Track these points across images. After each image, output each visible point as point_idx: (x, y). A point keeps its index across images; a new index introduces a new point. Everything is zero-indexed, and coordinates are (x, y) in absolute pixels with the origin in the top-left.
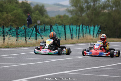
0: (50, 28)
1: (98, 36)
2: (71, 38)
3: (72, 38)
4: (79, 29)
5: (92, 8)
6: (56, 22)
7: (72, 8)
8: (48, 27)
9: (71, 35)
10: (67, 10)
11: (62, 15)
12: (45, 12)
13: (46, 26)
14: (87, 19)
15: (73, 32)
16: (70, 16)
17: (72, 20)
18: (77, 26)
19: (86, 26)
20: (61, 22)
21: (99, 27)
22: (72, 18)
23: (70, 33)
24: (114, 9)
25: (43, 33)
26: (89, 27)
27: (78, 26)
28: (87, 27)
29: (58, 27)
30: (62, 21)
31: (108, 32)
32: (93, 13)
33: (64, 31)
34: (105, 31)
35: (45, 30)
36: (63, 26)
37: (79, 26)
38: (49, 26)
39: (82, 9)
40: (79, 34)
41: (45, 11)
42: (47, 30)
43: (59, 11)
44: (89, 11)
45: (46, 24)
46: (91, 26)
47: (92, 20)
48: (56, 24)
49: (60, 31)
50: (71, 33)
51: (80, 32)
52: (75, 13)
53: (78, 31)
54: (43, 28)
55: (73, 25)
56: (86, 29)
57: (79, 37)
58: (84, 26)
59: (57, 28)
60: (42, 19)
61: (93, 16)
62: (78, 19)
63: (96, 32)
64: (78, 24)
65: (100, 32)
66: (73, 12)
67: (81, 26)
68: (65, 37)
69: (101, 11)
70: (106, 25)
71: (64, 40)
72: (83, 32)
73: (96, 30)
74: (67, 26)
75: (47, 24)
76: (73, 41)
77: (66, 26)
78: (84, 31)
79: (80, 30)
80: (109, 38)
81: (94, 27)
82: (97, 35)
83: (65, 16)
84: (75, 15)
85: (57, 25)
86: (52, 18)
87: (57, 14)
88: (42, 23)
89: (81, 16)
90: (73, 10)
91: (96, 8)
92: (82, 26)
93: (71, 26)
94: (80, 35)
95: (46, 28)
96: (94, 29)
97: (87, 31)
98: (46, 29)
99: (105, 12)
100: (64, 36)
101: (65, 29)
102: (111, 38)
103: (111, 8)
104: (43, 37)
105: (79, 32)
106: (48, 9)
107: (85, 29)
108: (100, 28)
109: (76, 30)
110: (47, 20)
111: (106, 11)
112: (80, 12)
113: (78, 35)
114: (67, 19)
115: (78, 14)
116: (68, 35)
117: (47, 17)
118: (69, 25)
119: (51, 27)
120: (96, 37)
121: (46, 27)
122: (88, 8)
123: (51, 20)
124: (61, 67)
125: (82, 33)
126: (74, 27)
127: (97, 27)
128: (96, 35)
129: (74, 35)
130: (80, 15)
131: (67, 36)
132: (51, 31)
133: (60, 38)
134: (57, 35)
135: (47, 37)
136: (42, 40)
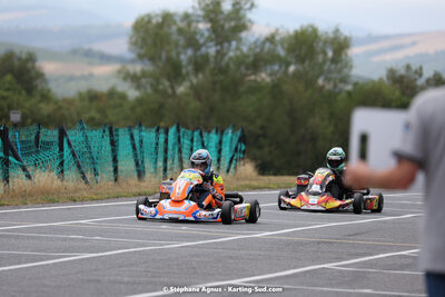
0: (56, 139)
1: (235, 168)
2: (136, 174)
3: (140, 174)
4: (166, 141)
5: (212, 65)
6: (78, 114)
7: (137, 68)
8: (51, 135)
9: (137, 164)
10: (119, 72)
11: (103, 87)
12: (38, 82)
13: (43, 130)
14: (195, 105)
15: (142, 152)
16: (133, 94)
17: (139, 110)
18: (157, 130)
19: (189, 132)
20: (97, 116)
21: (239, 133)
22: (139, 101)
23: (131, 156)
24: (292, 68)
25: (32, 158)
26: (201, 135)
27: (162, 131)
28: (196, 134)
29: (90, 134)
30: (101, 111)
31: (270, 152)
32: (214, 83)
33: (109, 148)
34: (260, 147)
35: (38, 145)
36: (107, 132)
37: (167, 132)
38: (56, 133)
39: (175, 72)
40: (165, 161)
41: (40, 75)
42: (48, 144)
43: (91, 75)
44: (200, 76)
45: (41, 123)
46: (209, 132)
47: (212, 110)
48: (81, 122)
49: (95, 150)
50: (136, 155)
51: (170, 153)
52: (152, 85)
53: (161, 149)
54: (33, 137)
55: (143, 128)
56: (192, 141)
57: (165, 170)
58: (182, 130)
59: (82, 139)
60: (27, 105)
61: (217, 97)
62: (162, 106)
63: (227, 153)
64: (162, 124)
65: (244, 152)
66: (144, 81)
67: (172, 131)
68: (116, 170)
69: (246, 75)
70: (262, 128)
71: (112, 183)
72: (180, 151)
73: (228, 144)
74: (121, 132)
75: (47, 125)
76: (142, 184)
77: (117, 130)
78: (185, 151)
79: (170, 147)
80: (275, 174)
81: (222, 134)
82: (231, 162)
83: (112, 94)
84: (149, 90)
85: (83, 128)
86: (66, 100)
87: (83, 87)
88: (29, 121)
89: (174, 95)
90: (144, 74)
91: (228, 65)
92: (178, 130)
93: (136, 132)
94: (169, 163)
95: (42, 138)
96: (220, 143)
97: (194, 148)
98: (43, 143)
99: (259, 79)
100: (112, 169)
101: (113, 143)
102: (282, 175)
103: (280, 67)
104: (30, 169)
105: (166, 151)
106: (48, 67)
107: (185, 142)
108: (242, 139)
109: (154, 146)
110: (46, 109)
111: (264, 77)
112: (169, 80)
113: (160, 164)
114: (121, 105)
115: (161, 87)
116: (126, 164)
117: (46, 97)
118: (130, 128)
119: (62, 134)
120: (228, 171)
121: (41, 135)
122: (199, 64)
123: (60, 108)
124: (99, 281)
125: (177, 156)
126: (149, 136)
127: (230, 135)
128: (227, 165)
129: (148, 165)
130: (170, 91)
131: (120, 168)
132: (61, 149)
133: (96, 174)
134: (84, 164)
135: (47, 172)
136: (29, 181)
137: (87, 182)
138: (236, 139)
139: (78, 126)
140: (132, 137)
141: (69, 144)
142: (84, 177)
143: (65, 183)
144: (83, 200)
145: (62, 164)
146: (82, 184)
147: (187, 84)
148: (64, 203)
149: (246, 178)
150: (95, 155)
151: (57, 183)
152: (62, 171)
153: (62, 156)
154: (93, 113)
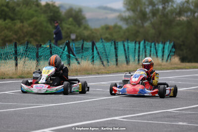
0: (91, 47)
1: (170, 59)
2: (126, 63)
3: (128, 62)
4: (139, 48)
5: (160, 13)
6: (101, 36)
7: (127, 14)
8: (88, 45)
9: (126, 58)
10: (119, 16)
11: (112, 24)
12: (83, 21)
13: (85, 42)
14: (152, 31)
15: (128, 52)
16: (124, 26)
17: (127, 34)
18: (135, 43)
19: (150, 43)
20: (109, 36)
21: (172, 44)
22: (128, 30)
23: (124, 54)
24: (196, 14)
25: (80, 55)
26: (155, 45)
27: (137, 43)
28: (153, 44)
29: (105, 44)
30: (111, 34)
31: (186, 52)
32: (161, 22)
33: (114, 50)
34: (182, 50)
35: (83, 49)
36: (113, 43)
37: (139, 43)
38: (91, 44)
39: (143, 16)
40: (139, 56)
41: (84, 18)
42: (87, 49)
43: (106, 18)
44: (155, 18)
45: (84, 39)
46: (158, 43)
47: (160, 33)
48: (102, 39)
49: (107, 51)
50: (126, 54)
51: (141, 52)
52: (133, 22)
53: (137, 51)
54: (81, 46)
55: (129, 41)
56: (151, 47)
57: (139, 60)
58: (146, 42)
59: (102, 46)
60: (78, 31)
61: (162, 27)
62: (138, 32)
63: (167, 52)
64: (138, 40)
65: (174, 52)
66: (129, 21)
67: (142, 43)
68: (117, 60)
69: (176, 18)
70: (183, 41)
71: (115, 66)
72: (145, 52)
73: (167, 49)
74: (119, 43)
75: (87, 40)
76: (129, 67)
77: (117, 43)
78: (148, 52)
79: (141, 50)
80: (188, 62)
81: (164, 44)
83: (115, 26)
84: (132, 25)
85: (102, 42)
86: (96, 30)
87: (103, 24)
89: (143, 26)
90: (130, 18)
91: (167, 14)
92: (145, 42)
93: (126, 43)
94: (140, 57)
95: (85, 46)
96: (164, 48)
97: (152, 51)
98: (85, 48)
99: (181, 19)
100: (115, 60)
101: (116, 48)
102: (192, 62)
103: (191, 14)
104: (80, 60)
105: (139, 52)
106: (88, 15)
107: (148, 48)
108: (174, 47)
109: (134, 49)
110: (86, 33)
111: (183, 18)
112: (141, 20)
113: (137, 58)
114: (119, 31)
115: (137, 23)
116: (121, 58)
117: (86, 28)
118: (123, 42)
119: (93, 44)
120: (167, 61)
121: (84, 44)
122: (154, 13)
123: (93, 32)
124: (109, 109)
125: (144, 54)
126: (131, 45)
127: (168, 45)
128: (167, 58)
129: (131, 58)
130: (141, 25)
131: (119, 59)
132: (93, 51)
133: (108, 62)
134: (103, 58)
135: (86, 62)
136: (78, 65)
137: (104, 66)
138: (171, 47)
139: (101, 41)
140: (124, 46)
141: (96, 49)
142: (103, 63)
143: (94, 66)
144: (102, 74)
145: (93, 57)
146: (102, 67)
147: (149, 22)
148: (94, 75)
149: (176, 64)
150: (107, 54)
151: (91, 66)
152: (93, 61)
153: (93, 54)
154: (107, 35)
